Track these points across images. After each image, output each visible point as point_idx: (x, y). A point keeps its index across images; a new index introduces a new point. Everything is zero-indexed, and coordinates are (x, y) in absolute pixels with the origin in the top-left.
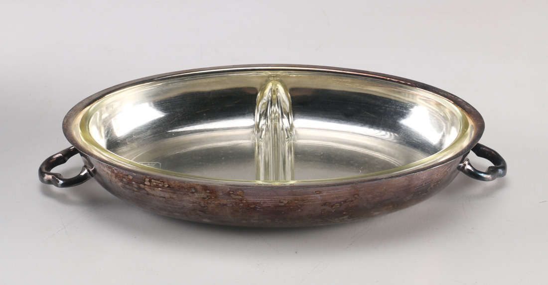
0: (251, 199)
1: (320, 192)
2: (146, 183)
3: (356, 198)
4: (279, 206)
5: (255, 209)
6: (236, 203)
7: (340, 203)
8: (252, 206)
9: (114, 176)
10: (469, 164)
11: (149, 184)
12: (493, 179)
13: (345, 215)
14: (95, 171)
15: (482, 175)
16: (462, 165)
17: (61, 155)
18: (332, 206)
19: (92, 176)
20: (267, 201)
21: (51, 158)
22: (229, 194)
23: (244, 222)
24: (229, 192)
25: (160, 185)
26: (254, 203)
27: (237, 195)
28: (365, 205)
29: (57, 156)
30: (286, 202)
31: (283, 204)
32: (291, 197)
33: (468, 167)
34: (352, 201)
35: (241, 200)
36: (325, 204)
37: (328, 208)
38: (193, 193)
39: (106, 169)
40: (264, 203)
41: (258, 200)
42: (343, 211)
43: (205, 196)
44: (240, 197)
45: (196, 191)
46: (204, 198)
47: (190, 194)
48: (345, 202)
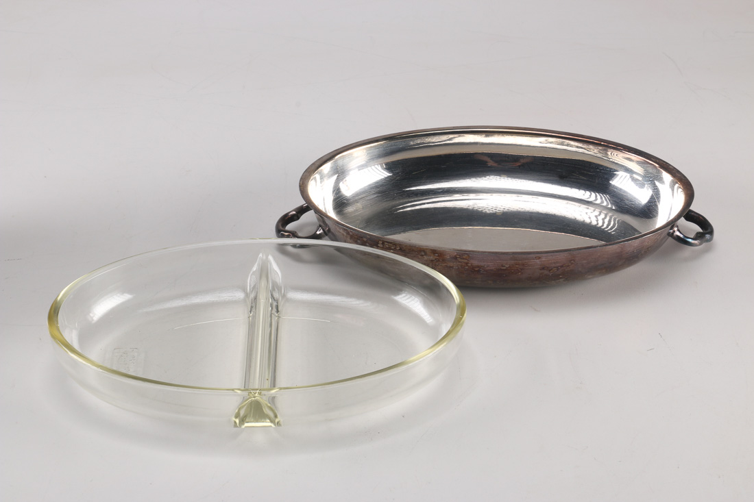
0: (475, 263)
1: (540, 258)
2: (379, 245)
3: (572, 263)
4: (501, 270)
5: (478, 271)
6: (462, 265)
7: (557, 267)
8: (476, 269)
9: (349, 237)
10: (678, 230)
11: (382, 246)
12: (700, 244)
13: (561, 278)
14: (329, 230)
15: (690, 240)
16: (671, 231)
17: (294, 213)
18: (550, 270)
19: (326, 235)
20: (490, 265)
21: (286, 215)
22: (455, 258)
23: (468, 282)
24: (455, 256)
25: (393, 248)
26: (478, 267)
27: (464, 259)
28: (580, 269)
29: (291, 213)
30: (507, 266)
31: (504, 268)
32: (513, 262)
33: (677, 233)
34: (568, 266)
35: (467, 263)
36: (543, 269)
37: (546, 272)
38: (422, 256)
39: (341, 231)
40: (488, 266)
41: (482, 264)
42: (560, 275)
43: (434, 259)
44: (466, 261)
45: (426, 254)
46: (432, 261)
47: (420, 257)
48: (562, 266)
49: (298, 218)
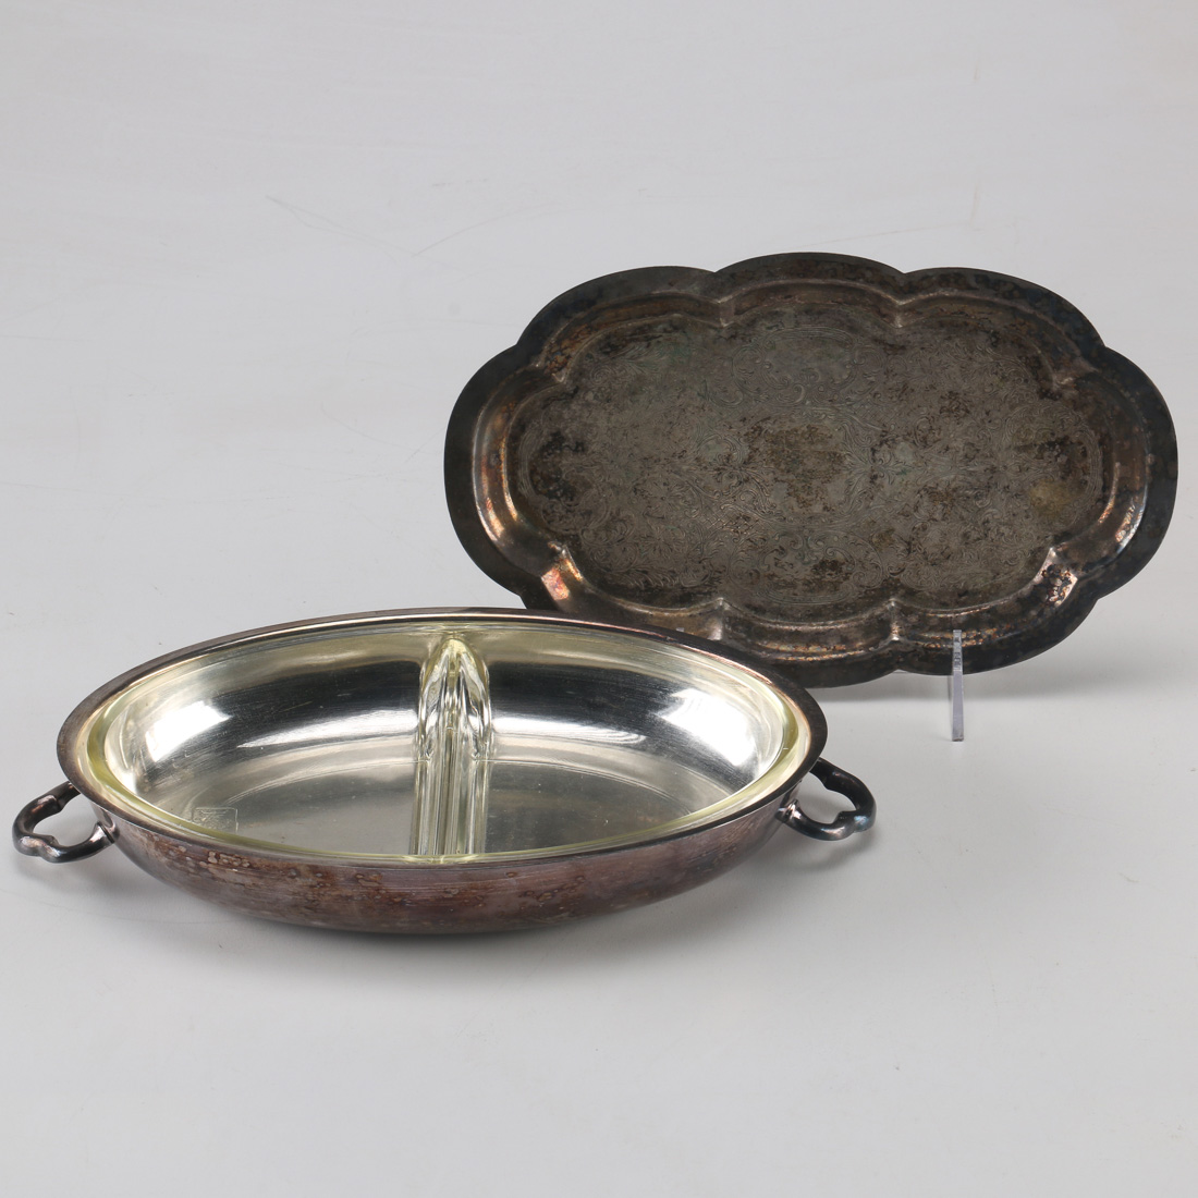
0: (394, 888)
1: (515, 874)
2: (210, 860)
3: (580, 883)
4: (444, 899)
5: (401, 904)
6: (369, 894)
7: (552, 891)
8: (396, 900)
9: (153, 846)
10: (798, 809)
11: (215, 861)
12: (846, 835)
13: (562, 911)
14: (116, 832)
15: (828, 831)
16: (783, 810)
17: (51, 797)
18: (538, 898)
19: (112, 842)
20: (422, 891)
21: (33, 804)
22: (355, 879)
23: (384, 925)
24: (355, 876)
25: (236, 864)
26: (400, 895)
27: (371, 881)
28: (597, 893)
30: (455, 892)
31: (450, 896)
32: (464, 884)
33: (797, 815)
34: (573, 888)
35: (378, 890)
36: (525, 894)
37: (531, 901)
38: (293, 877)
39: (138, 834)
40: (418, 893)
41: (406, 889)
42: (559, 905)
43: (314, 883)
44: (376, 885)
45: (299, 874)
46: (312, 887)
47: (288, 879)
48: (560, 889)
49: (59, 809)
